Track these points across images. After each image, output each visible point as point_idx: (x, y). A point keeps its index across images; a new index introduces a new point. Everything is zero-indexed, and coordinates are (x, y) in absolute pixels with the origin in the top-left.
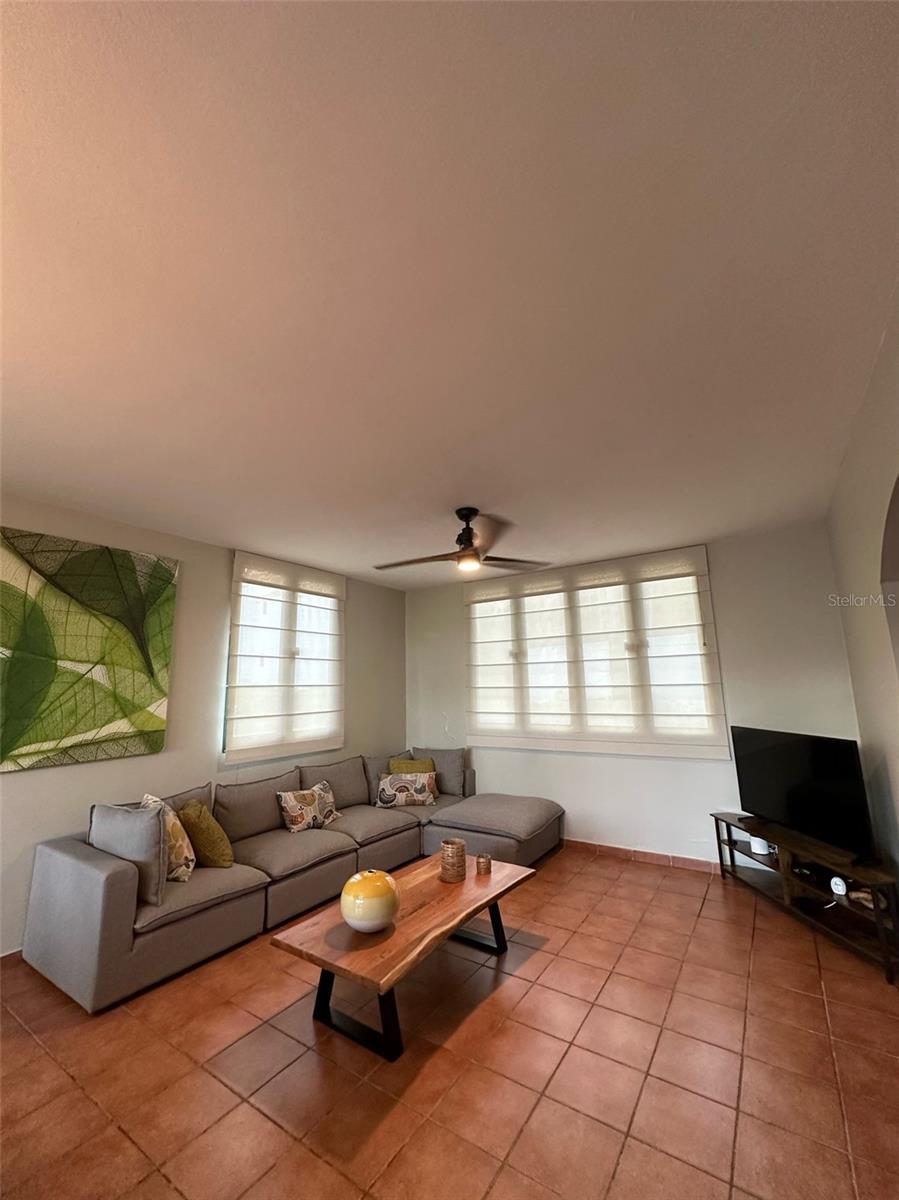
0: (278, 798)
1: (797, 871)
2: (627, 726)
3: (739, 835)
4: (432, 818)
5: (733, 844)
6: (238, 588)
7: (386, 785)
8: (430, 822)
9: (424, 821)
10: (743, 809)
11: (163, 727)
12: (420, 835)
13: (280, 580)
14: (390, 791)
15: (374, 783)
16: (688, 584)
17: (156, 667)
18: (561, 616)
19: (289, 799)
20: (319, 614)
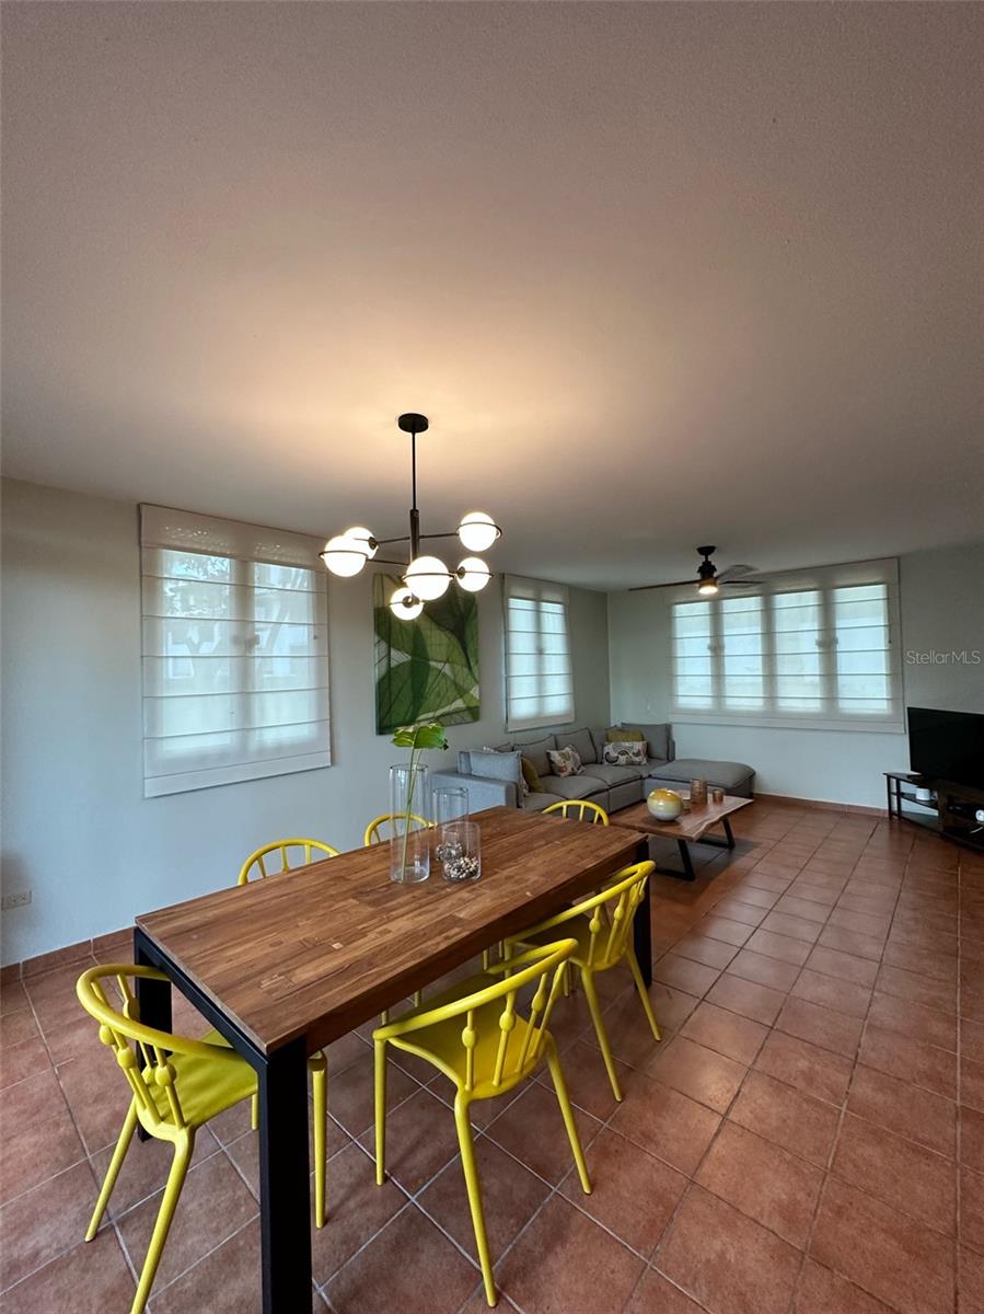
0: (548, 754)
1: (951, 808)
2: (815, 706)
3: (906, 788)
4: (652, 773)
5: (900, 795)
6: (508, 603)
7: (609, 748)
8: (650, 776)
9: (645, 775)
10: (912, 769)
11: (477, 704)
12: (642, 785)
13: (529, 593)
14: (614, 754)
15: (599, 748)
16: (878, 591)
17: (472, 664)
18: (758, 617)
19: (556, 756)
20: (553, 616)
